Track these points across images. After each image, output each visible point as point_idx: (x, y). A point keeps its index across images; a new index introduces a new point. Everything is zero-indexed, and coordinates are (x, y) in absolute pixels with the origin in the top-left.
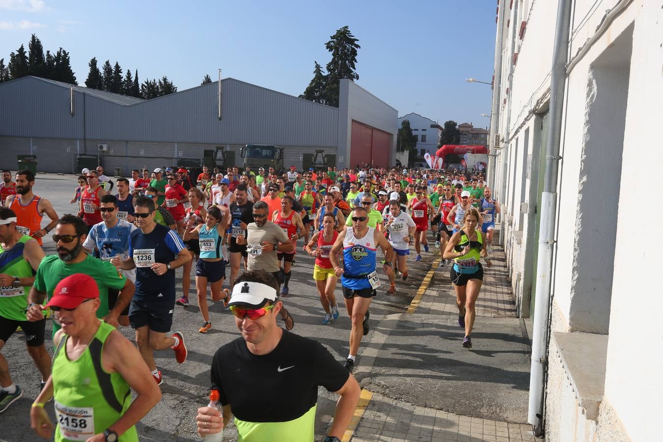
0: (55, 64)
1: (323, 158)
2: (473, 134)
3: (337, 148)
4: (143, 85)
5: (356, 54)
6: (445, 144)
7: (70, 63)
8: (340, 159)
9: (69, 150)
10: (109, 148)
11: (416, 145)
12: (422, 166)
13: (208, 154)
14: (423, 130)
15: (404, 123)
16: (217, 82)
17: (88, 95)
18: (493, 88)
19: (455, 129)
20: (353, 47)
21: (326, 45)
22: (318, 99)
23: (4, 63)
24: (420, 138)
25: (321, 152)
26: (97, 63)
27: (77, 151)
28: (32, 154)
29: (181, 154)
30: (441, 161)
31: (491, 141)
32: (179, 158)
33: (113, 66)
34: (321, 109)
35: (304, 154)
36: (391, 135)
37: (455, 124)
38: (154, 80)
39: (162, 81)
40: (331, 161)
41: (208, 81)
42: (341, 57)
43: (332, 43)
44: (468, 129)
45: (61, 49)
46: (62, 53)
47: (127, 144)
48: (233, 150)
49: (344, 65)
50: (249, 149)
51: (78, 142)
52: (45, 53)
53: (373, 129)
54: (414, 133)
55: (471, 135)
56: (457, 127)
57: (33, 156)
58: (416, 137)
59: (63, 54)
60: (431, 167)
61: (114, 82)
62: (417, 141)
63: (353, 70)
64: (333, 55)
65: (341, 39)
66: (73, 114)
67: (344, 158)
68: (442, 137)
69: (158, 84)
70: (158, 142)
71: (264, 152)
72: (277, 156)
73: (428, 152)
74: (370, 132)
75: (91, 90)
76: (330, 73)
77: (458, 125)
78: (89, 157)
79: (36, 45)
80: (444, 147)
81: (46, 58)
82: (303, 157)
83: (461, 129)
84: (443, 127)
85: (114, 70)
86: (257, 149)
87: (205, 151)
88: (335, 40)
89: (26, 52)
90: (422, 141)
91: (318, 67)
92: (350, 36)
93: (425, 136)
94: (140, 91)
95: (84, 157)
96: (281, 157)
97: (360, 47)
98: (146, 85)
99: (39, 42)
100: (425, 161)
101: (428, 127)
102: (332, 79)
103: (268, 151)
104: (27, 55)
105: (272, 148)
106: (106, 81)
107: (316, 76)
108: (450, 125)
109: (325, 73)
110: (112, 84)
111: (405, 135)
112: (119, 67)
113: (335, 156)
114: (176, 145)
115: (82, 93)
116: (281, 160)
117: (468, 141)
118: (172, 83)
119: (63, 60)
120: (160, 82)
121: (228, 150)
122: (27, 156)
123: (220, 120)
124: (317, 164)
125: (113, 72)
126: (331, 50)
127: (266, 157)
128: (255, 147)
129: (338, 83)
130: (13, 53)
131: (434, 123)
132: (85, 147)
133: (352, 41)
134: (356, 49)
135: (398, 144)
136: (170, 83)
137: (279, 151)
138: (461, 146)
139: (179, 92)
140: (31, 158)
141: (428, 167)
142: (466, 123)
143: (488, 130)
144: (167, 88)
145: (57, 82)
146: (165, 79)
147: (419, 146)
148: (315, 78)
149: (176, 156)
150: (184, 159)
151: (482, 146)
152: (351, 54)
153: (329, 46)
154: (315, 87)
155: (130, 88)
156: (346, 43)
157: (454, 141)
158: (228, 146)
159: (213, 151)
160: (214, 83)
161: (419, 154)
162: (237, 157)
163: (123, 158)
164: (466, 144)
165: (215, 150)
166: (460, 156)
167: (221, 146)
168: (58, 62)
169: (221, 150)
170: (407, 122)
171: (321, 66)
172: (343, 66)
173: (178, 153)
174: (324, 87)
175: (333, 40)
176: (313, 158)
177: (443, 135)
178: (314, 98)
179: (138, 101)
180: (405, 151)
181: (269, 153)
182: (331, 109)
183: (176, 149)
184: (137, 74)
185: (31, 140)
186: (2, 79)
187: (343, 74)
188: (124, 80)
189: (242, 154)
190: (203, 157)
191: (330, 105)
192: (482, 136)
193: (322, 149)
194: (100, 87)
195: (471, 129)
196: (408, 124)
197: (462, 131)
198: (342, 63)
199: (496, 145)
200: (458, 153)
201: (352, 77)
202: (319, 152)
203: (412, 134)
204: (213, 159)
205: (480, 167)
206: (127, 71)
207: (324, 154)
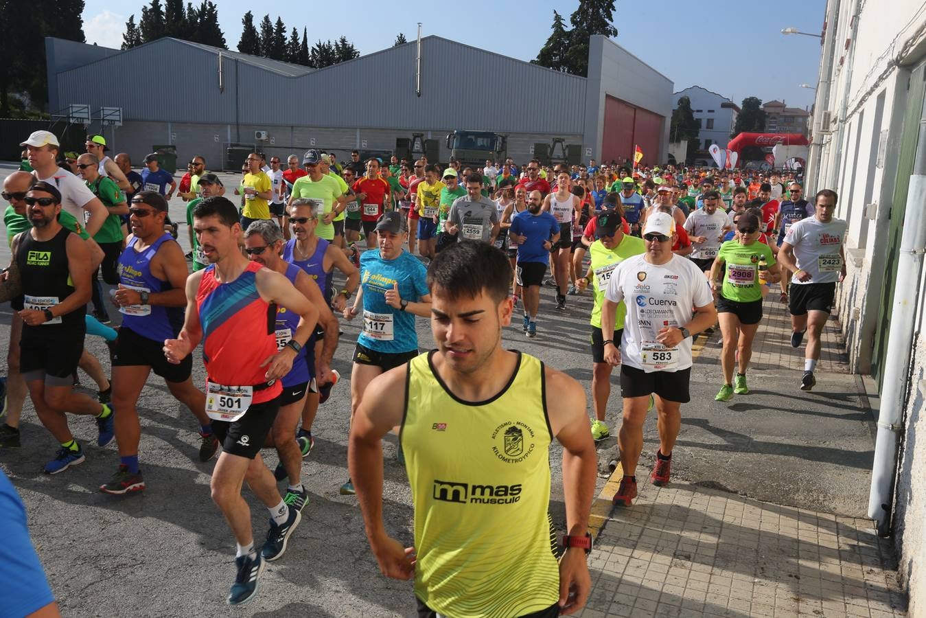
0: (198, 21)
1: (564, 150)
2: (786, 117)
3: (583, 136)
4: (313, 49)
6: (743, 131)
7: (218, 20)
8: (587, 152)
9: (217, 139)
10: (268, 136)
11: (698, 132)
12: (705, 164)
13: (403, 144)
14: (709, 111)
15: (681, 101)
16: (416, 41)
17: (242, 63)
18: (822, 43)
19: (758, 110)
22: (557, 66)
23: (134, 22)
24: (704, 124)
25: (560, 141)
27: (227, 140)
28: (170, 144)
30: (734, 156)
31: (815, 125)
33: (274, 22)
34: (562, 79)
35: (536, 145)
36: (662, 118)
37: (759, 102)
38: (329, 42)
39: (339, 43)
40: (573, 157)
41: (402, 40)
42: (593, 3)
44: (779, 110)
46: (207, 5)
47: (292, 130)
48: (436, 139)
49: (596, 14)
50: (459, 137)
51: (229, 127)
52: (185, 6)
53: (636, 108)
54: (696, 116)
55: (781, 119)
56: (761, 106)
57: (172, 146)
58: (698, 122)
59: (209, 7)
60: (719, 164)
61: (277, 45)
62: (701, 127)
63: (609, 22)
66: (222, 90)
67: (593, 151)
68: (737, 121)
69: (334, 48)
70: (335, 128)
71: (480, 142)
72: (498, 146)
73: (716, 143)
74: (631, 113)
75: (246, 55)
76: (575, 27)
77: (763, 103)
78: (243, 148)
80: (740, 135)
81: (187, 13)
82: (535, 149)
83: (768, 110)
84: (740, 106)
85: (276, 28)
86: (469, 137)
87: (398, 140)
89: (161, 5)
90: (707, 128)
91: (558, 18)
93: (712, 120)
94: (310, 58)
95: (236, 148)
96: (503, 148)
98: (318, 49)
100: (710, 157)
101: (716, 106)
102: (578, 35)
103: (485, 140)
104: (163, 9)
105: (490, 136)
106: (265, 43)
107: (555, 32)
108: (751, 104)
109: (569, 27)
110: (273, 48)
111: (683, 119)
112: (282, 24)
113: (579, 147)
114: (358, 131)
115: (231, 59)
116: (503, 153)
117: (778, 128)
118: (352, 46)
119: (208, 15)
120: (337, 45)
121: (430, 138)
122: (164, 147)
123: (419, 96)
124: (554, 159)
125: (274, 31)
127: (482, 148)
128: (468, 133)
129: (587, 42)
130: (145, 7)
131: (726, 101)
132: (238, 134)
135: (672, 132)
136: (350, 46)
137: (500, 139)
138: (765, 134)
139: (363, 57)
140: (169, 149)
141: (715, 165)
142: (775, 101)
143: (809, 111)
144: (346, 52)
145: (201, 45)
146: (343, 41)
147: (703, 135)
148: (553, 36)
149: (358, 147)
150: (370, 151)
151: (799, 135)
154: (553, 48)
155: (297, 54)
157: (756, 128)
158: (430, 133)
159: (409, 140)
160: (411, 43)
161: (702, 147)
162: (442, 148)
163: (288, 150)
164: (774, 132)
165: (411, 138)
166: (764, 149)
167: (420, 133)
168: (202, 18)
169: (419, 139)
170: (686, 99)
171: (562, 17)
172: (594, 17)
173: (361, 143)
174: (566, 49)
176: (549, 150)
177: (739, 117)
178: (552, 64)
179: (307, 70)
180: (682, 142)
181: (487, 143)
182: (576, 80)
183: (358, 137)
184: (305, 33)
185: (169, 125)
186: (132, 43)
187: (594, 28)
188: (289, 42)
189: (449, 143)
190: (395, 148)
191: (574, 74)
192: (800, 120)
193: (562, 137)
194: (257, 53)
195: (782, 109)
196: (688, 102)
197: (769, 113)
198: (593, 11)
199: (824, 128)
200: (762, 145)
201: (608, 33)
202: (557, 141)
203: (693, 118)
204: (408, 150)
205: (796, 166)
206: (293, 30)
207: (565, 144)
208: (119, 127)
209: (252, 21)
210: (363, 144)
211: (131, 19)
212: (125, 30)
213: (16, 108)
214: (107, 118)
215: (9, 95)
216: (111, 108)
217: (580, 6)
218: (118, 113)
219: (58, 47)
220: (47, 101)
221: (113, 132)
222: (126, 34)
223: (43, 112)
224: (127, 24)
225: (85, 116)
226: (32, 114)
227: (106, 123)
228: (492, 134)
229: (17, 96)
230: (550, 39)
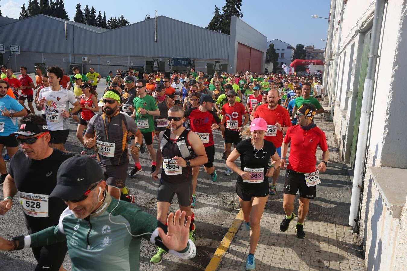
0: (55, 7)
1: (220, 66)
2: (314, 53)
3: (228, 60)
4: (108, 21)
6: (297, 58)
7: (64, 7)
8: (230, 67)
9: (64, 60)
10: (88, 59)
11: (278, 59)
12: (281, 73)
14: (282, 50)
15: (270, 45)
16: (155, 18)
17: (76, 26)
18: (329, 21)
19: (303, 49)
22: (217, 30)
23: (25, 7)
24: (280, 55)
25: (218, 62)
26: (81, 7)
27: (69, 61)
28: (43, 63)
29: (132, 64)
30: (293, 69)
31: (326, 56)
32: (131, 66)
33: (90, 9)
34: (219, 35)
35: (208, 64)
36: (262, 53)
37: (303, 46)
38: (116, 18)
39: (120, 18)
40: (225, 68)
41: (148, 17)
42: (232, 2)
44: (311, 50)
47: (99, 57)
48: (164, 61)
49: (233, 7)
50: (174, 60)
51: (70, 55)
53: (251, 48)
54: (277, 52)
55: (313, 54)
56: (304, 48)
57: (43, 64)
58: (278, 54)
59: (60, 1)
60: (287, 73)
61: (92, 18)
62: (279, 57)
63: (239, 11)
66: (67, 38)
67: (233, 66)
69: (118, 20)
70: (118, 56)
71: (183, 63)
72: (191, 65)
73: (285, 64)
74: (249, 50)
75: (78, 23)
76: (224, 13)
77: (305, 47)
80: (295, 61)
81: (50, 3)
82: (207, 66)
83: (307, 50)
84: (295, 48)
85: (91, 11)
86: (178, 60)
87: (147, 62)
90: (281, 57)
91: (217, 9)
93: (284, 54)
94: (107, 25)
96: (193, 66)
98: (110, 21)
100: (283, 70)
101: (285, 48)
102: (226, 16)
103: (186, 62)
104: (39, 1)
105: (188, 60)
106: (86, 18)
107: (216, 15)
108: (300, 47)
109: (222, 13)
110: (90, 20)
111: (271, 53)
112: (94, 9)
113: (227, 65)
114: (129, 57)
115: (71, 25)
117: (311, 57)
118: (126, 20)
120: (119, 19)
121: (161, 61)
122: (40, 64)
123: (156, 42)
125: (91, 12)
127: (184, 65)
128: (178, 59)
129: (230, 19)
131: (290, 46)
132: (74, 58)
135: (266, 59)
136: (125, 20)
137: (192, 61)
138: (306, 60)
139: (131, 25)
140: (42, 65)
141: (285, 73)
142: (310, 46)
143: (324, 50)
144: (124, 22)
145: (57, 18)
146: (122, 17)
147: (280, 60)
148: (215, 16)
149: (129, 65)
150: (134, 66)
151: (320, 61)
152: (238, 1)
154: (215, 22)
155: (101, 23)
157: (302, 57)
158: (161, 59)
159: (151, 62)
160: (152, 19)
161: (279, 65)
162: (167, 65)
163: (97, 65)
164: (310, 59)
165: (153, 61)
166: (305, 67)
167: (157, 58)
168: (57, 6)
169: (156, 61)
170: (272, 45)
171: (219, 9)
172: (233, 9)
173: (130, 63)
174: (221, 22)
176: (213, 67)
177: (295, 53)
178: (214, 29)
179: (105, 30)
180: (271, 63)
181: (186, 63)
182: (225, 36)
183: (129, 60)
184: (105, 13)
185: (42, 54)
186: (24, 16)
187: (232, 13)
188: (97, 17)
189: (169, 63)
190: (146, 65)
191: (224, 33)
192: (320, 54)
193: (219, 61)
194: (83, 22)
195: (313, 49)
196: (273, 46)
197: (308, 51)
199: (330, 58)
200: (305, 65)
201: (238, 16)
202: (216, 63)
203: (275, 53)
205: (319, 74)
206: (99, 12)
207: (220, 64)
208: (19, 54)
209: (80, 7)
210: (131, 63)
211: (24, 5)
212: (21, 10)
214: (14, 50)
216: (14, 46)
217: (227, 4)
218: (18, 48)
221: (16, 57)
222: (21, 12)
224: (22, 8)
225: (2, 49)
227: (12, 53)
228: (188, 59)
230: (214, 18)
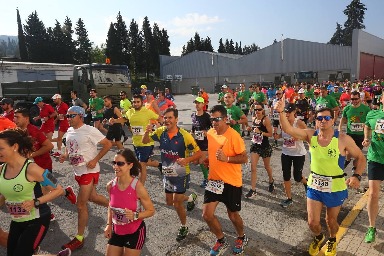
1: (342, 76)
3: (351, 69)
4: (243, 48)
5: (364, 14)
7: (211, 43)
8: (353, 76)
9: (211, 82)
10: (229, 80)
13: (277, 79)
16: (281, 41)
17: (220, 56)
20: (362, 9)
21: (344, 12)
22: (338, 44)
25: (340, 72)
27: (215, 83)
28: (197, 85)
29: (263, 80)
32: (262, 82)
33: (229, 41)
34: (342, 48)
35: (330, 75)
38: (249, 45)
40: (347, 76)
41: (275, 42)
42: (354, 17)
43: (348, 10)
45: (207, 36)
47: (237, 77)
48: (290, 76)
50: (298, 74)
51: (216, 78)
52: (201, 40)
53: (375, 56)
59: (208, 39)
61: (231, 49)
63: (360, 23)
64: (348, 17)
65: (353, 7)
66: (213, 66)
69: (250, 47)
70: (252, 75)
71: (307, 75)
72: (314, 76)
74: (373, 58)
75: (221, 53)
76: (346, 27)
78: (220, 85)
79: (197, 37)
81: (201, 42)
86: (303, 74)
87: (275, 77)
88: (350, 8)
89: (193, 40)
91: (338, 25)
92: (359, 4)
94: (242, 52)
95: (217, 85)
96: (317, 77)
97: (366, 9)
98: (245, 48)
99: (198, 35)
102: (347, 30)
103: (309, 74)
104: (194, 42)
105: (311, 73)
106: (227, 49)
107: (337, 30)
109: (343, 28)
110: (229, 50)
112: (232, 41)
113: (349, 73)
114: (260, 75)
115: (216, 55)
116: (317, 79)
118: (257, 46)
119: (208, 41)
120: (252, 46)
121: (287, 75)
123: (283, 61)
124: (338, 79)
125: (230, 44)
126: (347, 14)
127: (308, 77)
129: (352, 32)
130: (188, 42)
132: (219, 80)
133: (361, 7)
134: (364, 10)
137: (315, 74)
139: (262, 49)
140: (197, 87)
144: (255, 48)
145: (206, 52)
146: (254, 44)
148: (336, 32)
149: (260, 81)
150: (264, 82)
152: (360, 14)
153: (346, 12)
154: (337, 37)
155: (238, 51)
156: (357, 8)
159: (279, 77)
160: (279, 42)
162: (292, 79)
163: (236, 84)
165: (280, 76)
167: (283, 74)
168: (206, 43)
169: (283, 76)
171: (340, 25)
172: (355, 22)
173: (261, 79)
174: (342, 36)
175: (348, 8)
176: (336, 76)
178: (336, 43)
179: (241, 56)
181: (310, 75)
182: (347, 48)
183: (260, 78)
184: (240, 43)
185: (196, 79)
186: (184, 54)
187: (355, 27)
188: (235, 47)
189: (295, 77)
190: (274, 80)
191: (346, 45)
193: (341, 71)
194: (224, 52)
198: (354, 20)
201: (361, 28)
202: (339, 72)
204: (279, 81)
206: (236, 43)
207: (342, 73)
208: (181, 81)
209: (222, 41)
211: (184, 46)
212: (182, 50)
213: (151, 78)
214: (178, 78)
215: (149, 75)
216: (178, 76)
217: (348, 19)
218: (180, 77)
219: (163, 58)
220: (160, 75)
221: (179, 83)
223: (158, 78)
224: (183, 48)
225: (171, 79)
226: (156, 80)
227: (177, 80)
228: (312, 72)
229: (151, 75)
230: (335, 34)
